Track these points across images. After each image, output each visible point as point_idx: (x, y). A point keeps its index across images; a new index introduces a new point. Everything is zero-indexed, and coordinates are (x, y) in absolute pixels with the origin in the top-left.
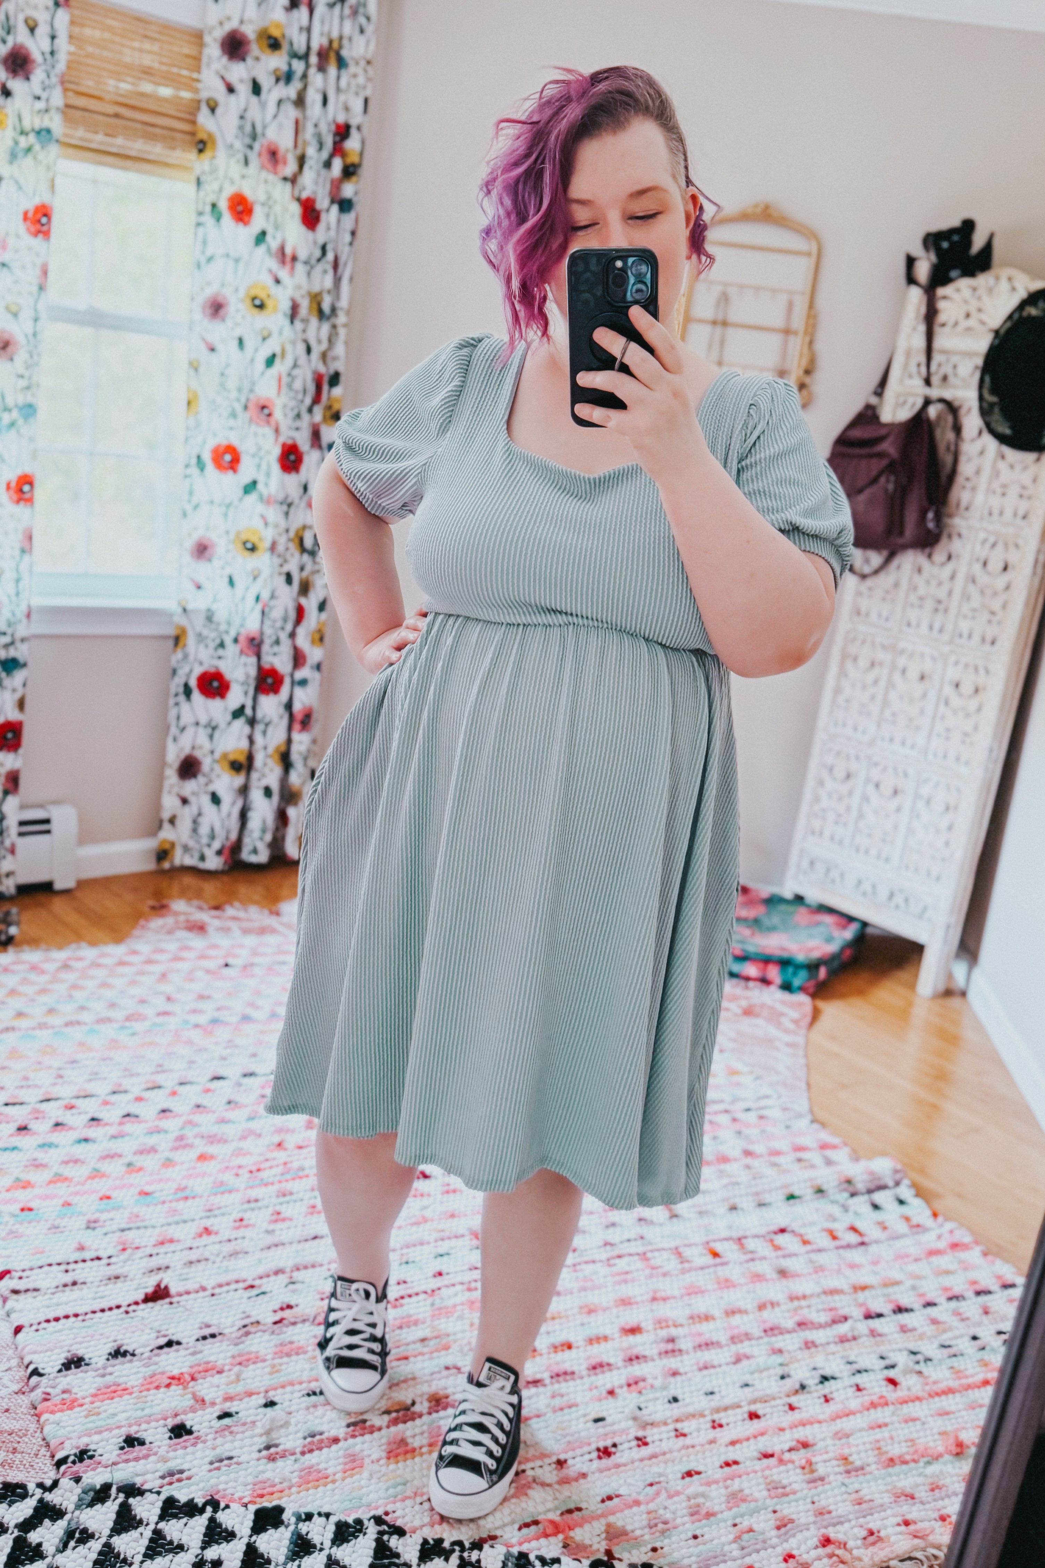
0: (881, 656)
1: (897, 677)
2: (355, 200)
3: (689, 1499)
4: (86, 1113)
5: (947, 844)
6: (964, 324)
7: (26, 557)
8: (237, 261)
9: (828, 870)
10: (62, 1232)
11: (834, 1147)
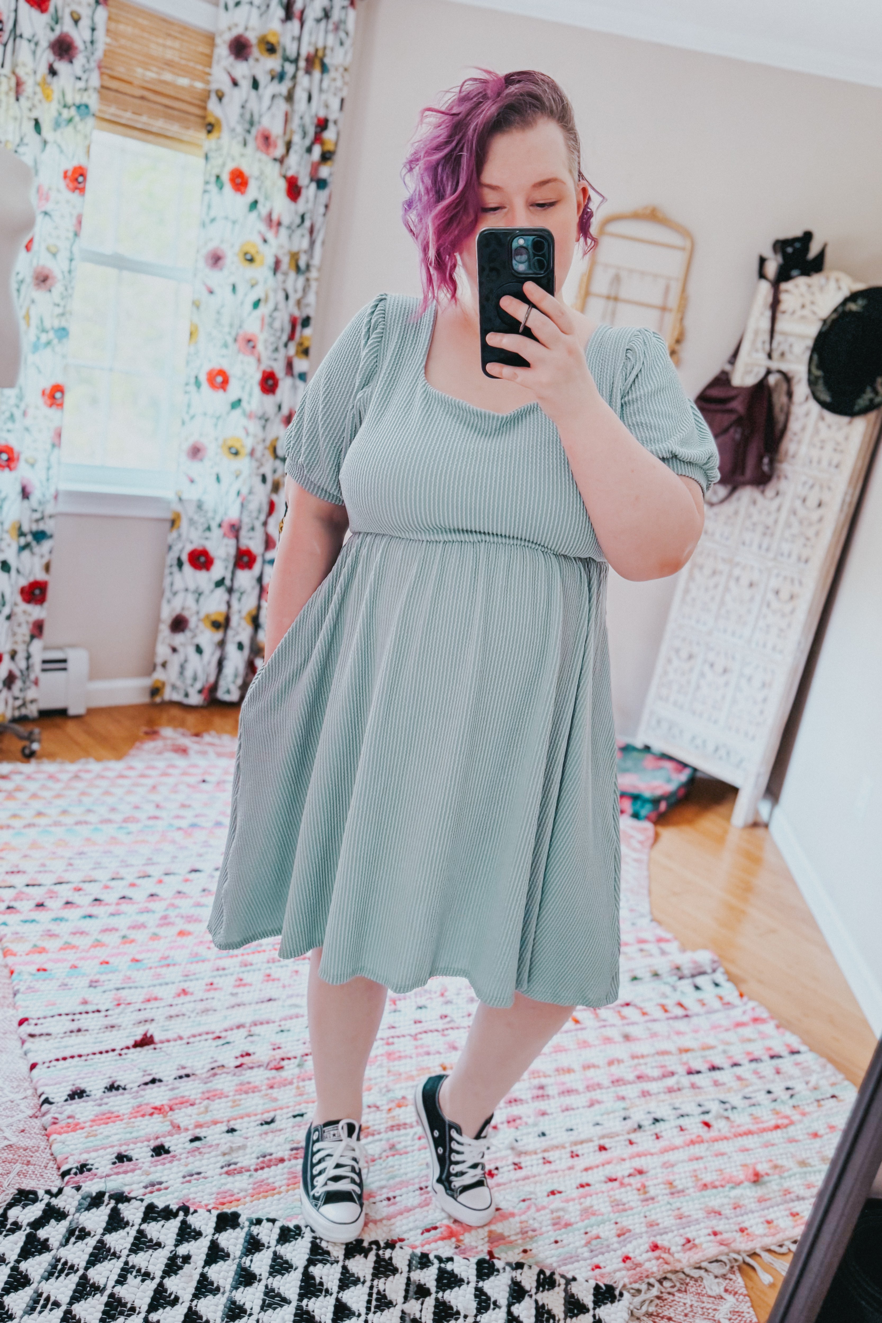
0: (721, 566)
1: (732, 584)
2: (329, 180)
3: (552, 1212)
4: (91, 894)
5: (762, 712)
6: (800, 313)
7: (56, 451)
8: (234, 222)
9: (670, 729)
10: (70, 989)
11: (667, 941)
